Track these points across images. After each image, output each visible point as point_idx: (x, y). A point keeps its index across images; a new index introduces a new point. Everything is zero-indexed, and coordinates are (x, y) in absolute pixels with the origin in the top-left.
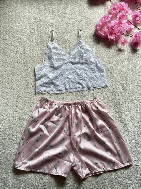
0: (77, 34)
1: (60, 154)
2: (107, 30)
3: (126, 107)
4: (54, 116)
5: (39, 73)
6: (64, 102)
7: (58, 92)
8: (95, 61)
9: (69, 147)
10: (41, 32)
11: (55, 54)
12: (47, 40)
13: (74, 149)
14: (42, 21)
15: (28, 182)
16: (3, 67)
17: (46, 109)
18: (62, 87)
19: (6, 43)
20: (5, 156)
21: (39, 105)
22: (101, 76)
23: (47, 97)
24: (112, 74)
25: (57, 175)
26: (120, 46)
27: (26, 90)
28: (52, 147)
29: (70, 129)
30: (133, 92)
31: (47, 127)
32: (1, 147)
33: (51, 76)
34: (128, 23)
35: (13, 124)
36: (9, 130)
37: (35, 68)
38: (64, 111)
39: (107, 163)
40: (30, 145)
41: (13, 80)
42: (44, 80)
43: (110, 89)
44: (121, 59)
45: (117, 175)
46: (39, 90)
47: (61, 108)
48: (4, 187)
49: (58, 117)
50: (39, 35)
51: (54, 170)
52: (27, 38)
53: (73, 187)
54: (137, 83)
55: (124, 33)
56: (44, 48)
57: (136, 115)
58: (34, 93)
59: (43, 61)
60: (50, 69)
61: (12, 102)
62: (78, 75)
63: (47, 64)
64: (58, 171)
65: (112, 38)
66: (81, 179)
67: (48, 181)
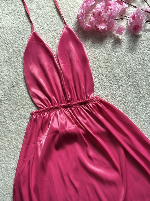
2: (93, 19)
10: (6, 43)
34: (118, 3)
44: (122, 52)
65: (103, 27)
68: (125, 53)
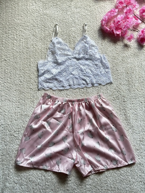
0: (82, 29)
1: (62, 151)
2: (113, 25)
3: (131, 105)
4: (57, 113)
5: (42, 68)
6: (67, 99)
7: (62, 88)
8: (100, 57)
9: (72, 144)
10: (45, 26)
11: (58, 49)
12: (51, 35)
13: (76, 146)
14: (46, 15)
15: (30, 178)
16: (5, 62)
17: (49, 105)
18: (65, 83)
19: (9, 38)
20: (6, 152)
21: (41, 101)
22: (106, 72)
23: (50, 93)
24: (117, 70)
25: (60, 173)
26: (126, 41)
27: (29, 86)
28: (55, 144)
29: (73, 126)
30: (138, 90)
31: (49, 124)
32: (3, 143)
33: (54, 71)
34: (135, 18)
35: (16, 120)
36: (11, 126)
37: (38, 63)
38: (67, 108)
39: (110, 161)
40: (32, 142)
41: (15, 75)
42: (47, 76)
43: (115, 86)
45: (121, 173)
46: (42, 86)
47: (64, 104)
48: (5, 183)
49: (61, 114)
50: (43, 29)
51: (56, 167)
52: (31, 32)
53: (75, 184)
54: (143, 80)
55: (131, 28)
56: (47, 43)
57: (140, 113)
58: (37, 89)
59: (47, 56)
60: (54, 65)
61: (15, 98)
62: (83, 71)
63: (51, 60)
64: (60, 168)
65: (118, 33)
66: (84, 177)
67: (50, 178)
68: (129, 56)
